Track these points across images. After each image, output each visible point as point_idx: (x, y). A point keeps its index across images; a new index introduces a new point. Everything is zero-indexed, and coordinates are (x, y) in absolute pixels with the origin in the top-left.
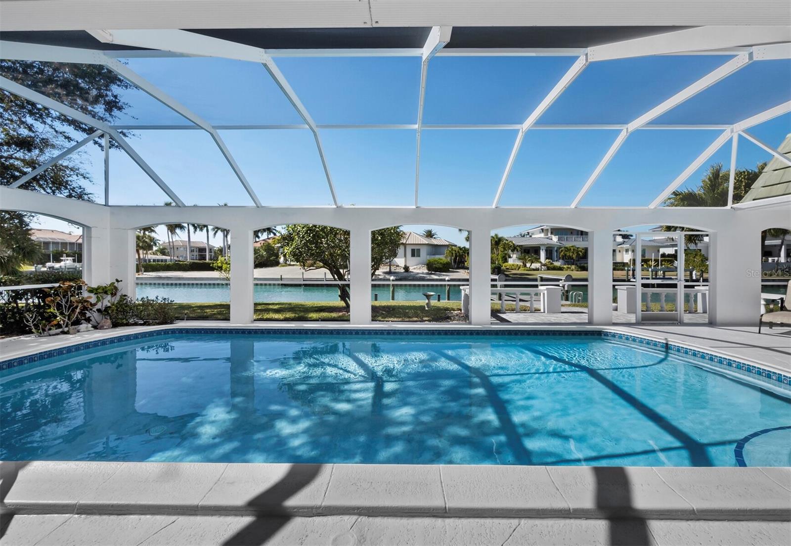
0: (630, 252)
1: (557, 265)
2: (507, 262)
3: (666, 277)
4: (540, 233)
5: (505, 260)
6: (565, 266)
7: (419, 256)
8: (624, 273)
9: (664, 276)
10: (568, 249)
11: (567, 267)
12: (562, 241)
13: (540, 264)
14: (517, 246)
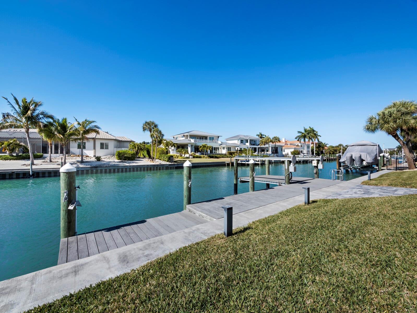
0: (225, 149)
1: (198, 155)
4: (183, 137)
6: (202, 156)
10: (203, 146)
13: (189, 155)
14: (174, 144)
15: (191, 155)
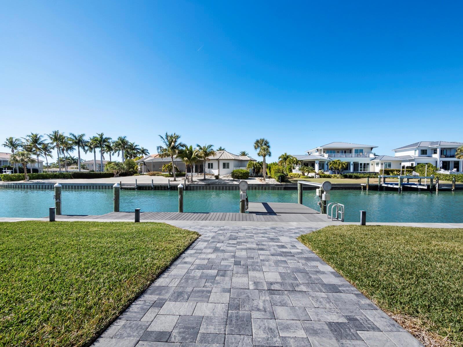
0: (380, 165)
1: (327, 174)
2: (292, 172)
3: (410, 183)
4: (316, 152)
5: (291, 171)
6: (333, 175)
7: (228, 167)
8: (378, 180)
9: (408, 182)
10: (334, 162)
11: (334, 176)
12: (331, 157)
13: (314, 174)
14: (299, 161)
15: (318, 174)
